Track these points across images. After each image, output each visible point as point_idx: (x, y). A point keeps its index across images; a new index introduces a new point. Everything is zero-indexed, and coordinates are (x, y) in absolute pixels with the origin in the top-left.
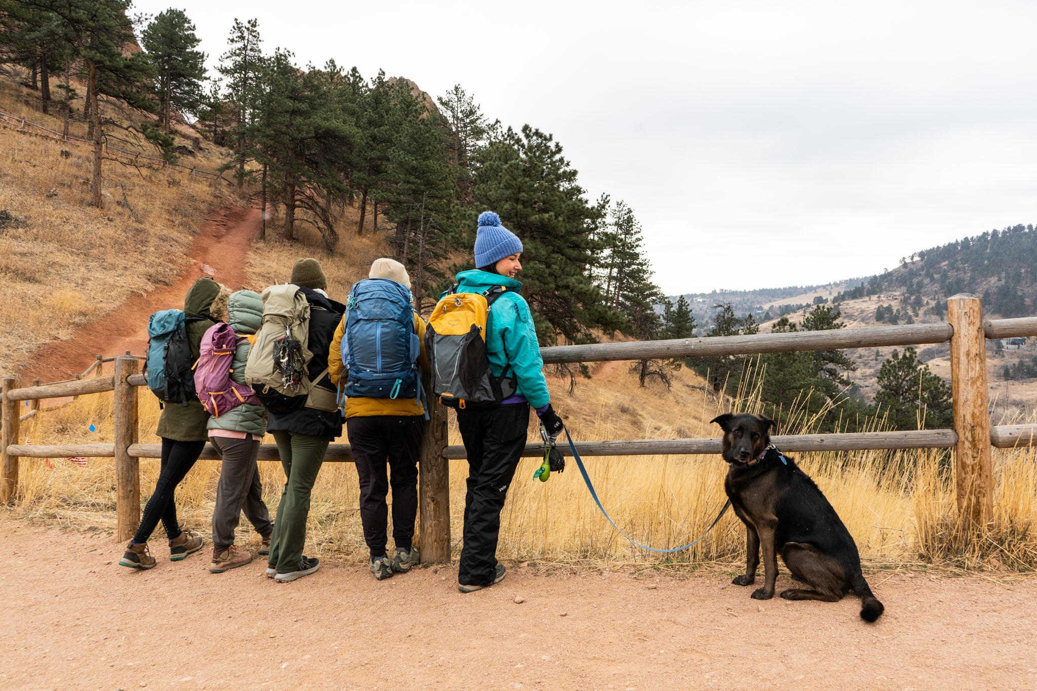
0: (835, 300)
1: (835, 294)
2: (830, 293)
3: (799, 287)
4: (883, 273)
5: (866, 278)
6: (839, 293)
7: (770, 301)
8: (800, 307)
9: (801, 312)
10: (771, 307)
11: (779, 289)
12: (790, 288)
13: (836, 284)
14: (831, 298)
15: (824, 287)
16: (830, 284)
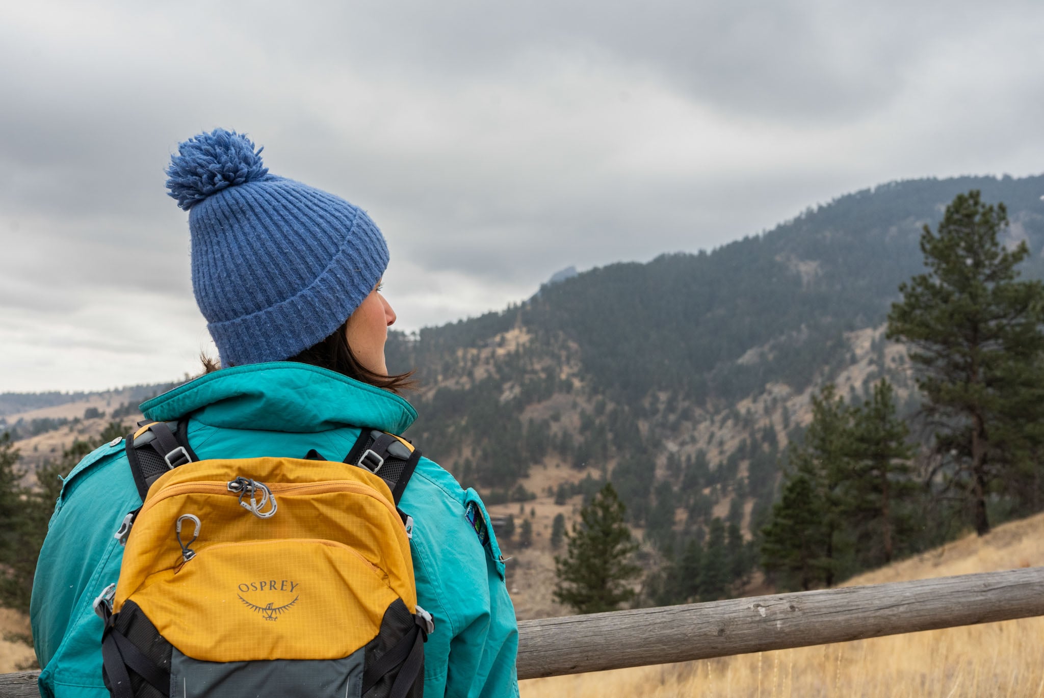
0: (116, 414)
1: (115, 406)
2: (109, 404)
3: (63, 391)
4: (183, 379)
5: (159, 386)
6: (122, 405)
7: (18, 411)
8: (63, 422)
9: (65, 430)
10: (20, 422)
11: (34, 395)
12: (50, 394)
13: (117, 391)
14: (110, 410)
15: (101, 395)
16: (108, 392)
